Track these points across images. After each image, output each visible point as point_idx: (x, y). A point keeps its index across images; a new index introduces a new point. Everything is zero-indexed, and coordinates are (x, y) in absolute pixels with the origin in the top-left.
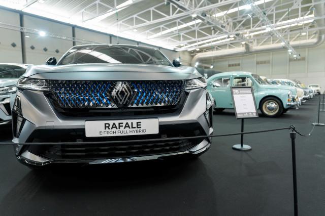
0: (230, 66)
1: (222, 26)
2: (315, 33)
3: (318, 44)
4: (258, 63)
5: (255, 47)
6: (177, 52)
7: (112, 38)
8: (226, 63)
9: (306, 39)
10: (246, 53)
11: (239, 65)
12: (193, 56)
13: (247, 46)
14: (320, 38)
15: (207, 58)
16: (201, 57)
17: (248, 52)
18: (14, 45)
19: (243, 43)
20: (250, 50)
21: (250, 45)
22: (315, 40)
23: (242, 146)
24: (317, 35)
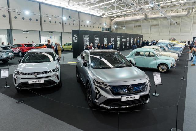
0: (134, 27)
1: (132, 4)
2: (186, 9)
3: (188, 16)
4: (151, 26)
5: (150, 16)
6: (102, 17)
7: (63, 10)
8: (132, 25)
9: (181, 12)
10: (145, 19)
11: (140, 26)
12: (112, 20)
13: (146, 15)
14: (189, 12)
15: (121, 21)
16: (117, 20)
17: (146, 19)
18: (4, 16)
19: (144, 13)
20: (148, 18)
21: (148, 14)
22: (186, 13)
23: (156, 94)
24: (187, 10)
